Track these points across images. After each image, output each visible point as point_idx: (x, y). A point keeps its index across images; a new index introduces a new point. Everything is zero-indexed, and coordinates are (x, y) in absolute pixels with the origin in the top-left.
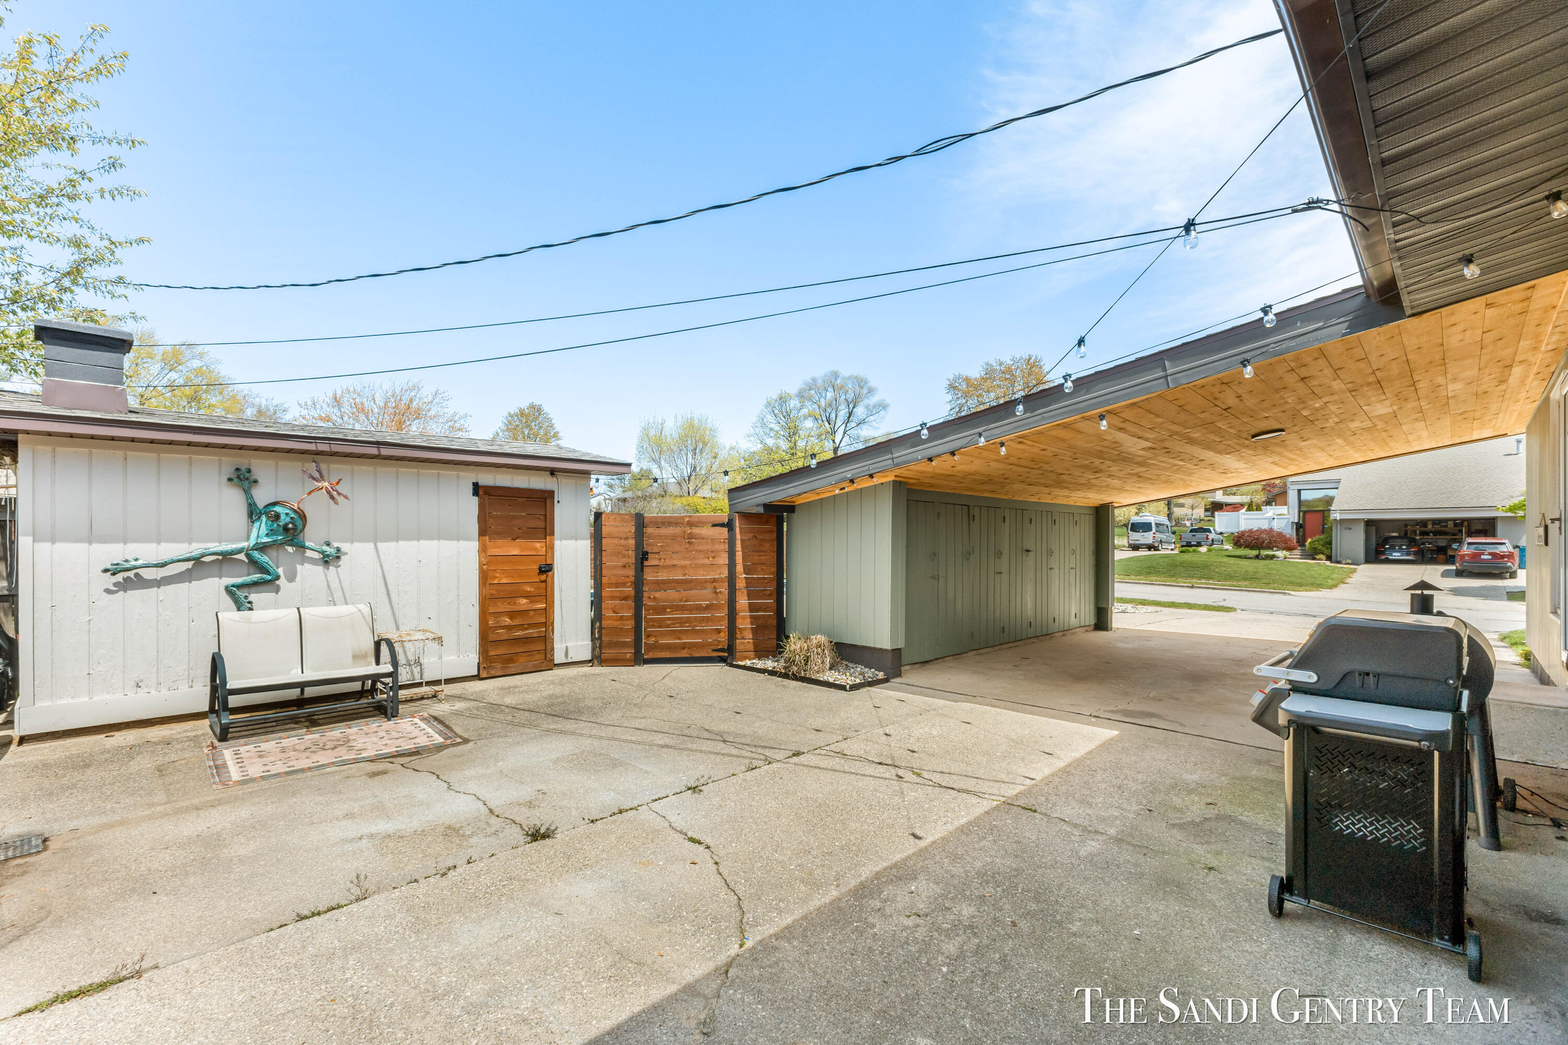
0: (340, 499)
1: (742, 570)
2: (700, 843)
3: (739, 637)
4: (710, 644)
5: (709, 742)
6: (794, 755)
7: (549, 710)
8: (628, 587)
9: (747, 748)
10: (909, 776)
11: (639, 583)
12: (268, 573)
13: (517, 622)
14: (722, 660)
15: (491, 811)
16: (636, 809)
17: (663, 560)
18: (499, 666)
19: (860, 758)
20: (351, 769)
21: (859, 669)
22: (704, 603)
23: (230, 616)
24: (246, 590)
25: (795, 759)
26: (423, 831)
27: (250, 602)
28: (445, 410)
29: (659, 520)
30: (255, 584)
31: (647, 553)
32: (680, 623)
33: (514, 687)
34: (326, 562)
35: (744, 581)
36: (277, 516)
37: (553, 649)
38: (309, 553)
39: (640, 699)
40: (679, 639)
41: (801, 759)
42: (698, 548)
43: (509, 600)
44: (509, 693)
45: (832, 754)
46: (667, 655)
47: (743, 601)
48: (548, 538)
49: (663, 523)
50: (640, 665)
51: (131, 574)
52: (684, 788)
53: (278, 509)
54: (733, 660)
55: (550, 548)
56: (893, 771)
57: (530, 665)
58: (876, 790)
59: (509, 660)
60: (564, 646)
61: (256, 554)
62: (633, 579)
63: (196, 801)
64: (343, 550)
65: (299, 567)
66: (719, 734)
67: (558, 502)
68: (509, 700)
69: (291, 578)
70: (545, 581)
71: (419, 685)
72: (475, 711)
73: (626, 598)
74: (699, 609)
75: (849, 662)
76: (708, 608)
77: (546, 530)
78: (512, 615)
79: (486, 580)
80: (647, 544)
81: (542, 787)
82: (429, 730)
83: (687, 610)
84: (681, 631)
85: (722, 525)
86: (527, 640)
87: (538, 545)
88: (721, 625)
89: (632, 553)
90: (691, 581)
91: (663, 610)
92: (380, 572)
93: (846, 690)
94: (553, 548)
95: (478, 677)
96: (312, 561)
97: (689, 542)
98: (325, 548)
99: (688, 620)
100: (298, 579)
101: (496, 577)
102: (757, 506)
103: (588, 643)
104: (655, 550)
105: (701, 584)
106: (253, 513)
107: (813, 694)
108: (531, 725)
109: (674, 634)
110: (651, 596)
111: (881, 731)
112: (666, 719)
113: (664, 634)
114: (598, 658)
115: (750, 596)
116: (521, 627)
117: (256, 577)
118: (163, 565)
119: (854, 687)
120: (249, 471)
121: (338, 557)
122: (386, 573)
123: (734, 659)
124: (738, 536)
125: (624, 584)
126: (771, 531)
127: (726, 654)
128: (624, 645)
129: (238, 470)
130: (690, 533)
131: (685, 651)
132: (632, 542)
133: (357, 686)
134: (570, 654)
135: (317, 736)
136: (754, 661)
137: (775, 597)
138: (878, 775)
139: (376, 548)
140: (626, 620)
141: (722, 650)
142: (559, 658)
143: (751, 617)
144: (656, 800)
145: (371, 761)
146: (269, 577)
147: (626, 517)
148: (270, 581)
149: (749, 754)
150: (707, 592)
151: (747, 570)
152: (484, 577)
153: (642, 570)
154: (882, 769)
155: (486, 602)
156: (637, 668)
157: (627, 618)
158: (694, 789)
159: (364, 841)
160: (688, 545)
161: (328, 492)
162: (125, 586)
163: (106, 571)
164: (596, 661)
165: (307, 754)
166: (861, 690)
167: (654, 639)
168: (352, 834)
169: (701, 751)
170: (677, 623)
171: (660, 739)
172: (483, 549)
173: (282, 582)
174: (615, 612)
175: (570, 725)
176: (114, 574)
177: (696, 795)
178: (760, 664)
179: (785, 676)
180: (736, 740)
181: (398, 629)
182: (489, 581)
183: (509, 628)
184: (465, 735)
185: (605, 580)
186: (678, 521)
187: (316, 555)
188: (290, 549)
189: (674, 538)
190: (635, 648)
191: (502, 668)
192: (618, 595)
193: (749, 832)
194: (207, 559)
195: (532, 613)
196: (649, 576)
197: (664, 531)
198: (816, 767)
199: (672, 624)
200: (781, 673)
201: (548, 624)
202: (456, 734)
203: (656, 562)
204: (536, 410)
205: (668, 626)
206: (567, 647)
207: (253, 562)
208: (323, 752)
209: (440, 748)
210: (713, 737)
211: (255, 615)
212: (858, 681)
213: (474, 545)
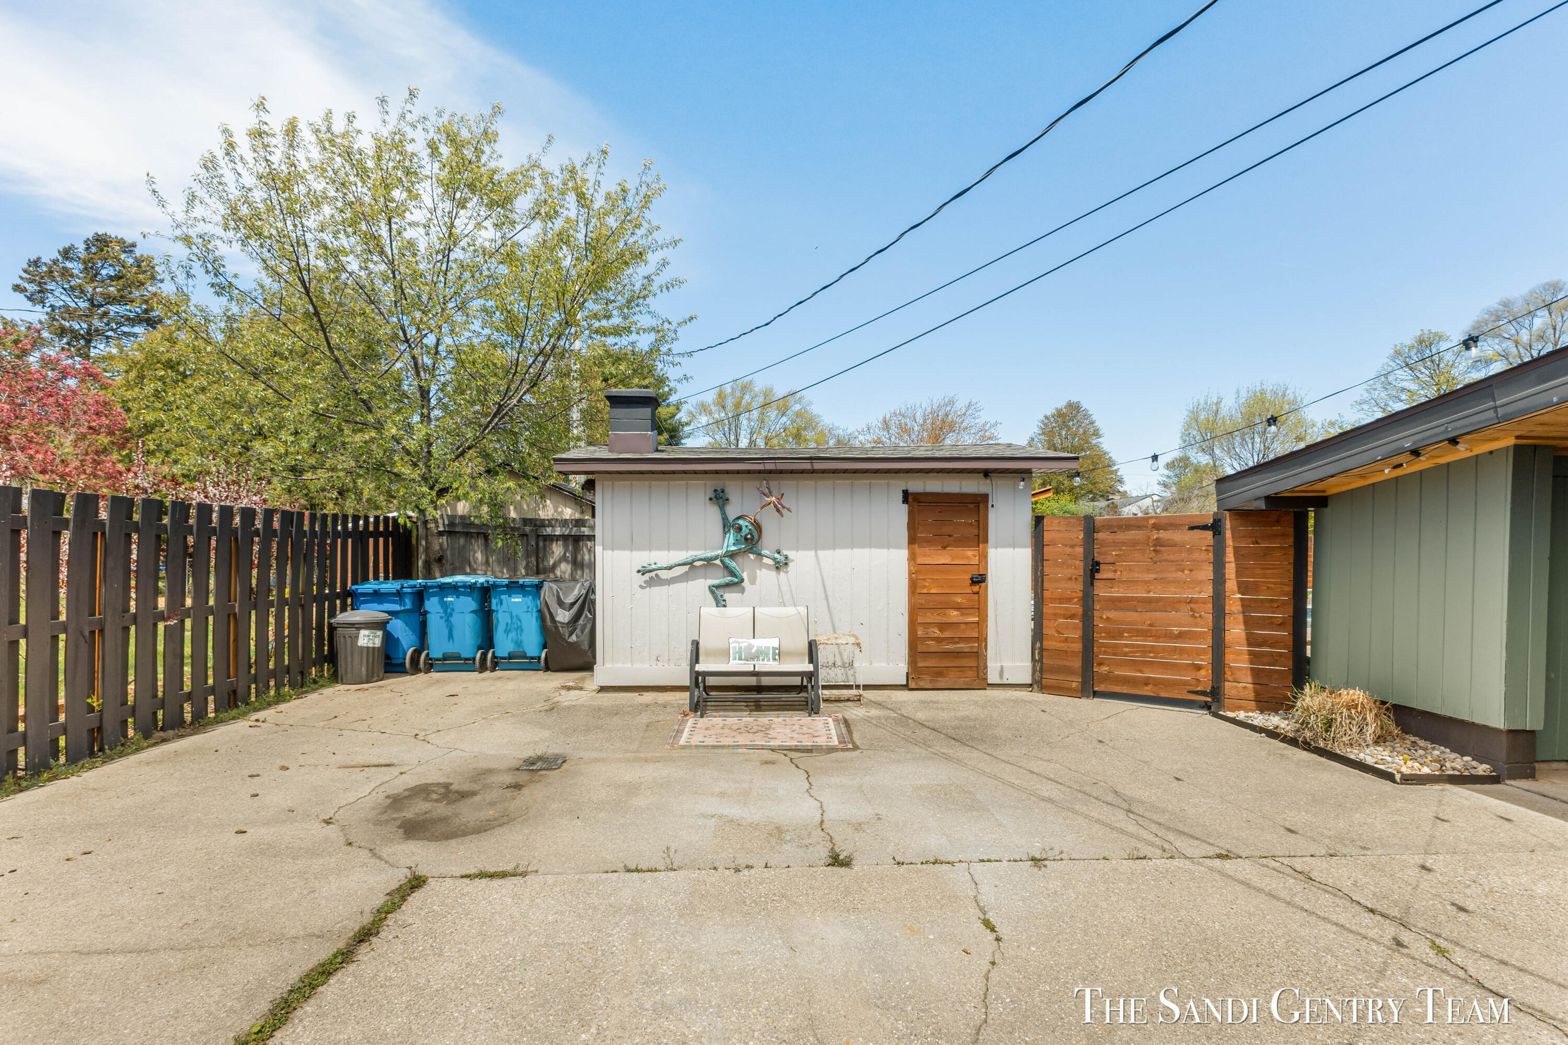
0: (784, 511)
1: (1236, 589)
2: (993, 930)
3: (1230, 678)
4: (1185, 683)
5: (1106, 808)
6: (1219, 856)
7: (951, 732)
8: (1075, 604)
9: (1154, 827)
10: (1421, 948)
11: (1088, 600)
12: (735, 575)
13: (947, 634)
14: (1207, 706)
15: (822, 822)
16: (951, 863)
17: (1119, 573)
18: (927, 678)
19: (1336, 891)
20: (754, 753)
21: (1436, 753)
22: (1176, 630)
23: (710, 610)
24: (722, 590)
25: (1217, 863)
26: (758, 824)
27: (724, 601)
28: (977, 421)
29: (1115, 523)
30: (727, 585)
31: (1098, 564)
32: (1142, 651)
33: (935, 702)
34: (777, 568)
35: (1239, 603)
36: (740, 529)
37: (986, 667)
38: (765, 560)
39: (1060, 738)
40: (1140, 671)
41: (1228, 865)
42: (1168, 558)
43: (939, 611)
44: (926, 708)
45: (1289, 871)
46: (1125, 690)
47: (1236, 631)
48: (981, 545)
49: (1120, 527)
50: (1088, 697)
51: (653, 574)
52: (1024, 858)
53: (741, 522)
54: (1219, 708)
55: (984, 557)
56: (1391, 930)
57: (961, 682)
58: (1328, 950)
59: (939, 673)
60: (999, 665)
61: (727, 560)
62: (1080, 594)
63: (649, 755)
64: (790, 557)
65: (758, 572)
66: (1129, 801)
67: (993, 506)
68: (921, 716)
69: (753, 582)
70: (978, 593)
71: (850, 687)
72: (883, 721)
73: (1072, 617)
74: (1170, 636)
75: (1421, 737)
76: (1181, 636)
77: (980, 538)
78: (942, 626)
79: (915, 588)
80: (1098, 553)
81: (883, 811)
82: (833, 732)
83: (1151, 636)
84: (1144, 663)
85: (1205, 528)
86: (958, 654)
87: (970, 553)
88: (1202, 660)
89: (1079, 564)
90: (1158, 600)
91: (1119, 634)
92: (819, 577)
93: (1394, 781)
94: (986, 557)
95: (906, 687)
96: (767, 566)
97: (1154, 550)
98: (777, 556)
99: (1153, 649)
100: (757, 582)
101: (925, 587)
102: (1256, 499)
103: (1029, 664)
104: (1110, 560)
105: (1172, 604)
106: (727, 526)
107: (1326, 776)
108: (925, 744)
109: (1133, 664)
110: (1103, 617)
111: (1418, 859)
112: (1074, 768)
113: (1121, 664)
114: (1039, 683)
115: (1249, 623)
116: (952, 640)
117: (728, 579)
118: (670, 568)
119: (1408, 780)
120: (723, 491)
121: (786, 564)
122: (825, 578)
123: (1221, 706)
124: (1230, 542)
125: (1069, 600)
126: (1284, 535)
127: (1209, 699)
128: (1068, 671)
129: (715, 490)
130: (1157, 539)
131: (1149, 687)
132: (1080, 550)
133: (796, 681)
134: (1005, 676)
135: (751, 719)
136: (1250, 714)
137: (1291, 629)
138: (1354, 928)
139: (817, 556)
140: (1072, 642)
141: (1203, 693)
142: (993, 678)
143: (1251, 653)
144: (983, 861)
145: (772, 750)
146: (736, 580)
147: (1072, 520)
148: (736, 583)
149: (1150, 837)
150: (1183, 614)
151: (1243, 588)
152: (913, 586)
153: (1092, 584)
154: (1367, 919)
155: (914, 611)
156: (1084, 701)
157: (1073, 641)
158: (1036, 861)
159: (713, 820)
160: (1153, 554)
161: (775, 506)
162: (651, 583)
163: (639, 571)
164: (1035, 687)
165: (735, 733)
166: (1427, 787)
167: (1107, 668)
168: (710, 811)
169: (1086, 817)
170: (1138, 652)
171: (1048, 790)
172: (912, 557)
173: (746, 584)
174: (1059, 633)
175: (960, 752)
176: (643, 574)
177: (1036, 869)
178: (1258, 719)
179: (1293, 742)
180: (1147, 814)
181: (835, 632)
182: (919, 591)
183: (939, 640)
184: (858, 743)
185: (1047, 594)
186: (1141, 523)
187: (771, 562)
188: (752, 556)
189: (1134, 543)
190: (1083, 677)
191: (931, 681)
192: (1062, 612)
193: (1067, 940)
194: (698, 564)
195: (963, 626)
196: (1101, 591)
197: (1121, 536)
198: (1242, 883)
199: (1131, 652)
200: (1285, 736)
201: (982, 640)
202: (852, 739)
203: (1110, 575)
204: (1074, 408)
205: (1126, 654)
206: (1002, 667)
207: (726, 567)
208: (747, 735)
209: (831, 750)
210: (1118, 801)
211: (729, 611)
212: (1426, 770)
213: (904, 553)
